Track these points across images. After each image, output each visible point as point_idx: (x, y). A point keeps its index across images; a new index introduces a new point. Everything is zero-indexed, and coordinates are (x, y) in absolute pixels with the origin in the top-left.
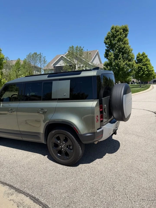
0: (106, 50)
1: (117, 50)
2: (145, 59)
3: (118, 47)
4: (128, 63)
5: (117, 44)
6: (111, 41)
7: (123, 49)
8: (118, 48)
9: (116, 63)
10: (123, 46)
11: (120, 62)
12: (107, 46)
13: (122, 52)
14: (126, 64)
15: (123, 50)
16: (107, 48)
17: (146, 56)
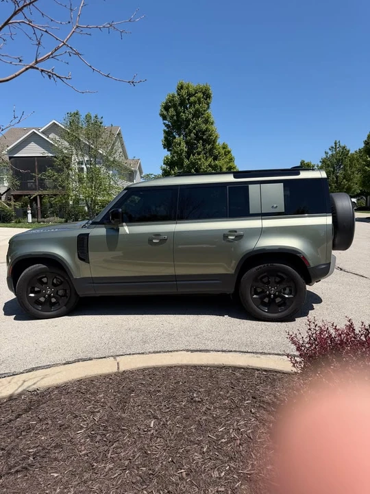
0: (164, 131)
1: (192, 135)
2: (228, 156)
3: (194, 128)
4: (213, 163)
5: (193, 122)
6: (178, 114)
7: (203, 133)
8: (194, 131)
9: (191, 162)
10: (204, 127)
11: (200, 159)
12: (167, 122)
13: (202, 138)
14: (210, 166)
15: (204, 135)
16: (166, 128)
17: (229, 152)
